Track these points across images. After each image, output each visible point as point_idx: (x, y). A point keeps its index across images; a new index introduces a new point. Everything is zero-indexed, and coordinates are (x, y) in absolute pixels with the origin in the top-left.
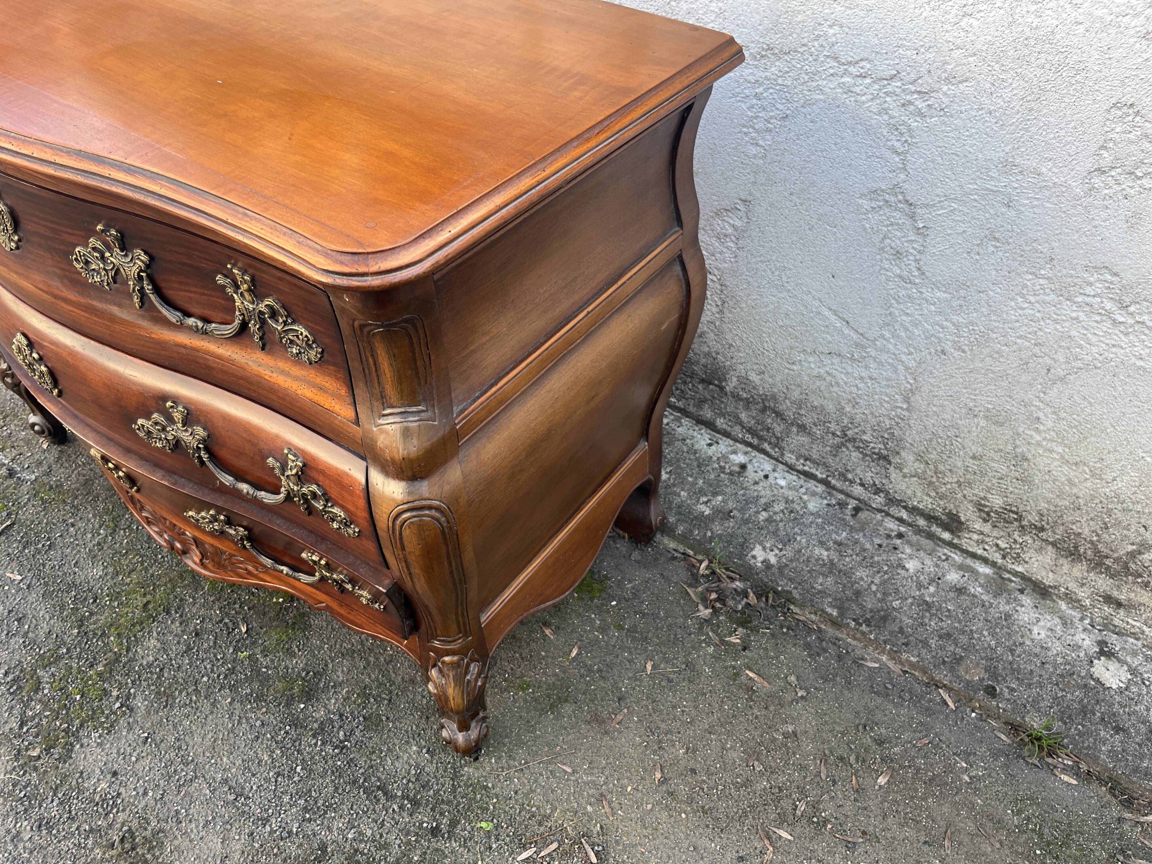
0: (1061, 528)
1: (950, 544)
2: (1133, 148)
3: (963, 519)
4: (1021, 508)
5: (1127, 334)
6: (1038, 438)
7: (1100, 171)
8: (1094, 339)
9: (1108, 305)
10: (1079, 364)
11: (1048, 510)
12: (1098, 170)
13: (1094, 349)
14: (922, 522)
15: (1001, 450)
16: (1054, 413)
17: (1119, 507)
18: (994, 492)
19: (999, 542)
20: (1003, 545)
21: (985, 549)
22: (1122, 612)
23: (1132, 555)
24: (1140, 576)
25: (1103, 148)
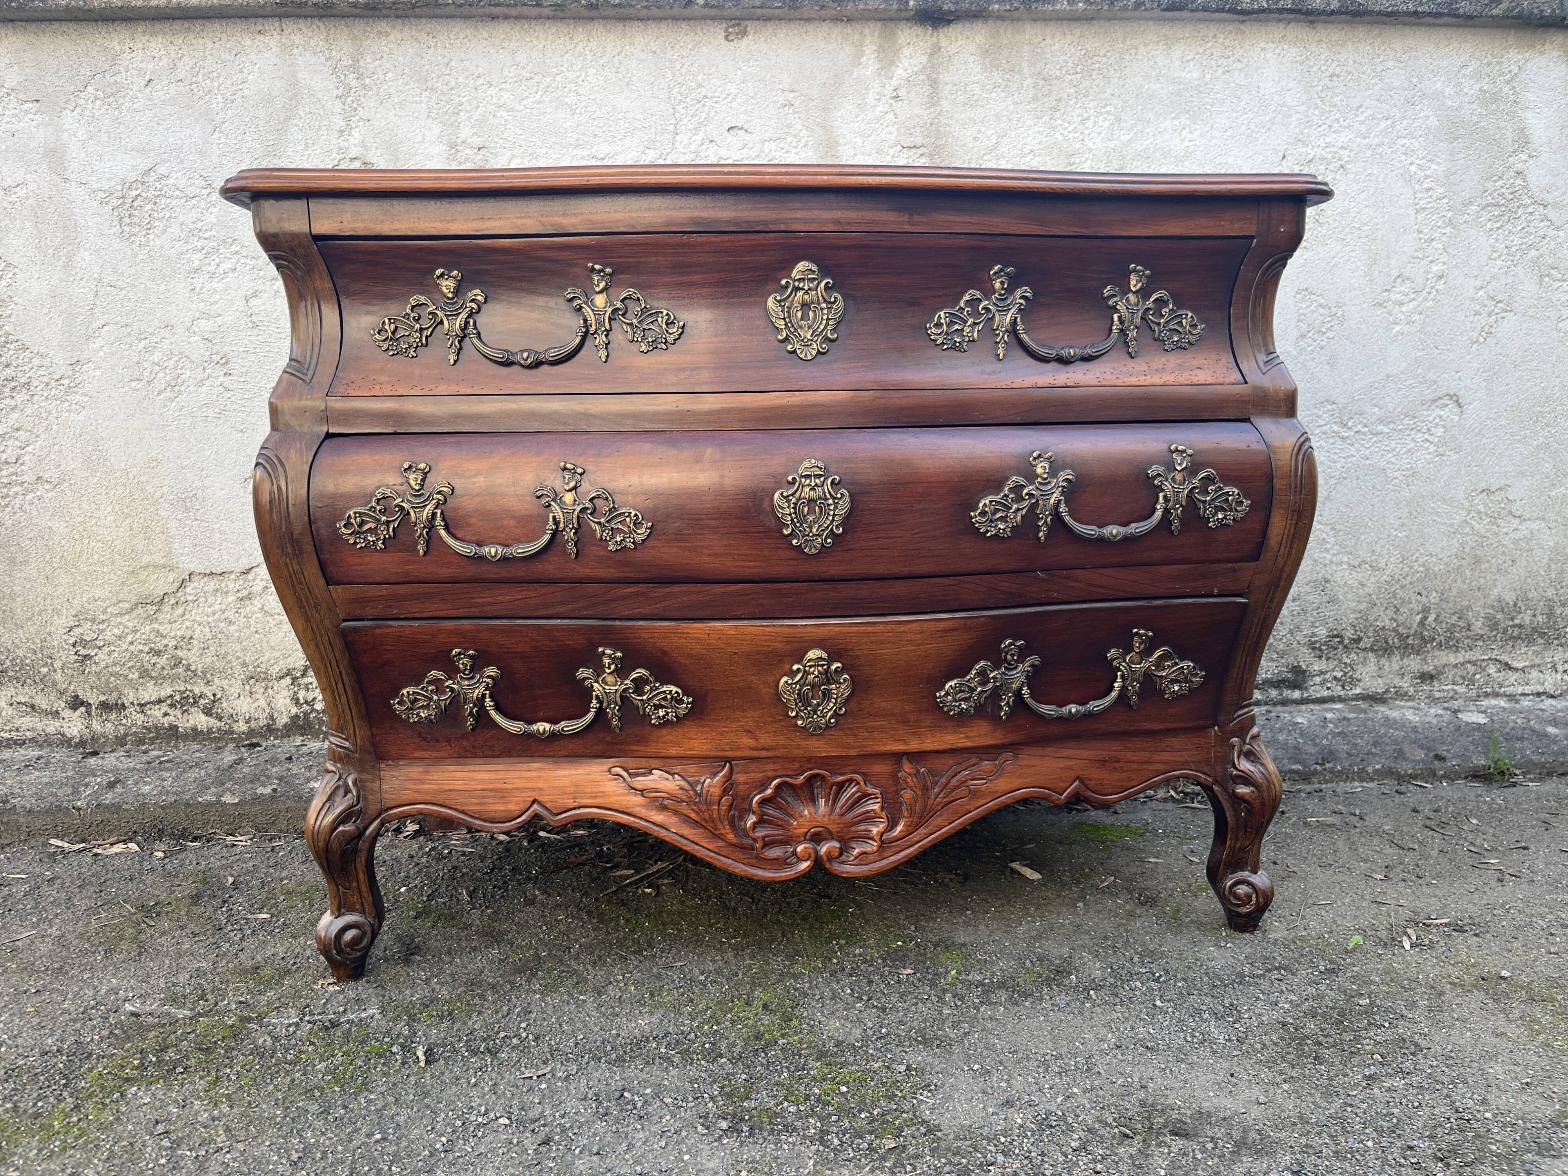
0: (1371, 629)
1: (1303, 701)
2: (1316, 314)
3: (1304, 667)
4: (1340, 628)
5: (1352, 445)
6: (1329, 557)
7: (1303, 336)
8: (1336, 457)
9: (1335, 428)
10: (1333, 481)
11: (1357, 619)
12: (1301, 336)
13: (1339, 465)
14: (1274, 693)
15: (1310, 582)
16: (1332, 529)
17: (1397, 586)
18: (1317, 624)
19: (1335, 674)
20: (1339, 674)
21: (1328, 688)
22: (1435, 683)
23: (1422, 623)
24: (1434, 639)
25: (1299, 321)
